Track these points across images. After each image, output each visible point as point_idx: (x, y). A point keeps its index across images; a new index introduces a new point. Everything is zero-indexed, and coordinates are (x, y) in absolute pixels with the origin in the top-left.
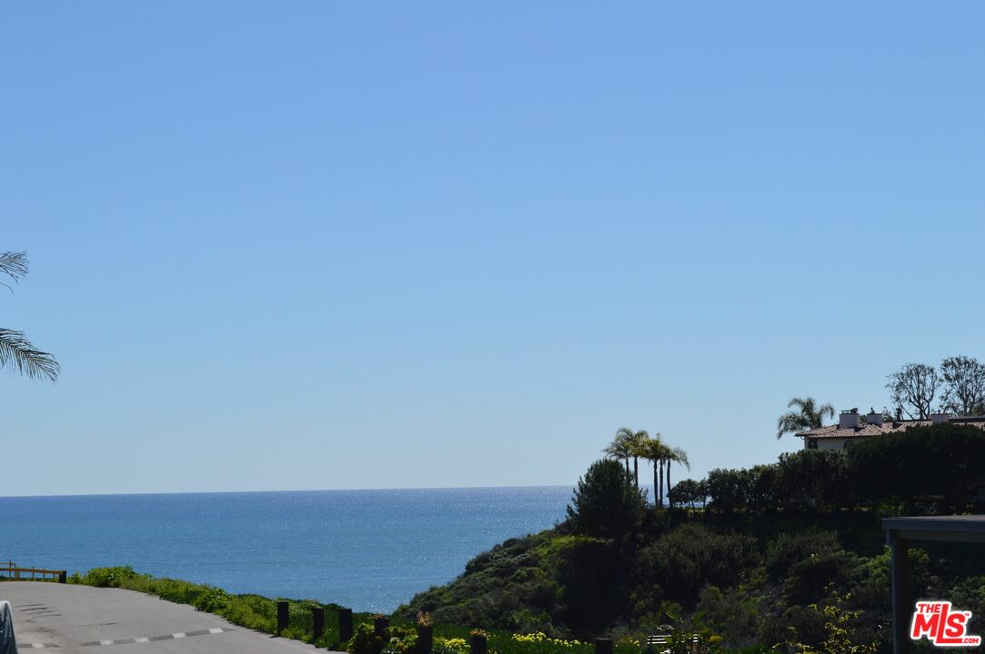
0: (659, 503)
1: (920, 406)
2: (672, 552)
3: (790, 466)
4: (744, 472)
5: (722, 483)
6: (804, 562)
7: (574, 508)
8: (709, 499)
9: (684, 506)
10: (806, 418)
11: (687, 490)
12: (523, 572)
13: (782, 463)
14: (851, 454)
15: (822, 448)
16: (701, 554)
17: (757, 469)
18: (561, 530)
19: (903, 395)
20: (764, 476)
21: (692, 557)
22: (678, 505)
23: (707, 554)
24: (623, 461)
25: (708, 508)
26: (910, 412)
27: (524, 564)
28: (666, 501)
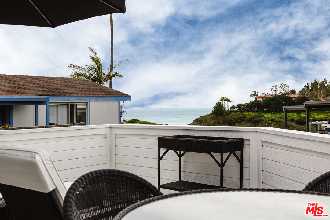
0: (228, 109)
1: (276, 92)
2: (230, 118)
3: (252, 103)
4: (244, 104)
5: (240, 106)
6: (254, 120)
7: (213, 110)
8: (237, 109)
9: (233, 110)
10: (255, 94)
11: (233, 107)
12: (203, 121)
13: (251, 103)
14: (263, 100)
15: (258, 99)
16: (236, 118)
17: (246, 103)
18: (211, 114)
19: (273, 90)
20: (248, 105)
21: (234, 119)
22: (232, 110)
23: (237, 119)
24: (222, 102)
25: (237, 110)
26: (274, 93)
27: (204, 120)
28: (230, 109)
